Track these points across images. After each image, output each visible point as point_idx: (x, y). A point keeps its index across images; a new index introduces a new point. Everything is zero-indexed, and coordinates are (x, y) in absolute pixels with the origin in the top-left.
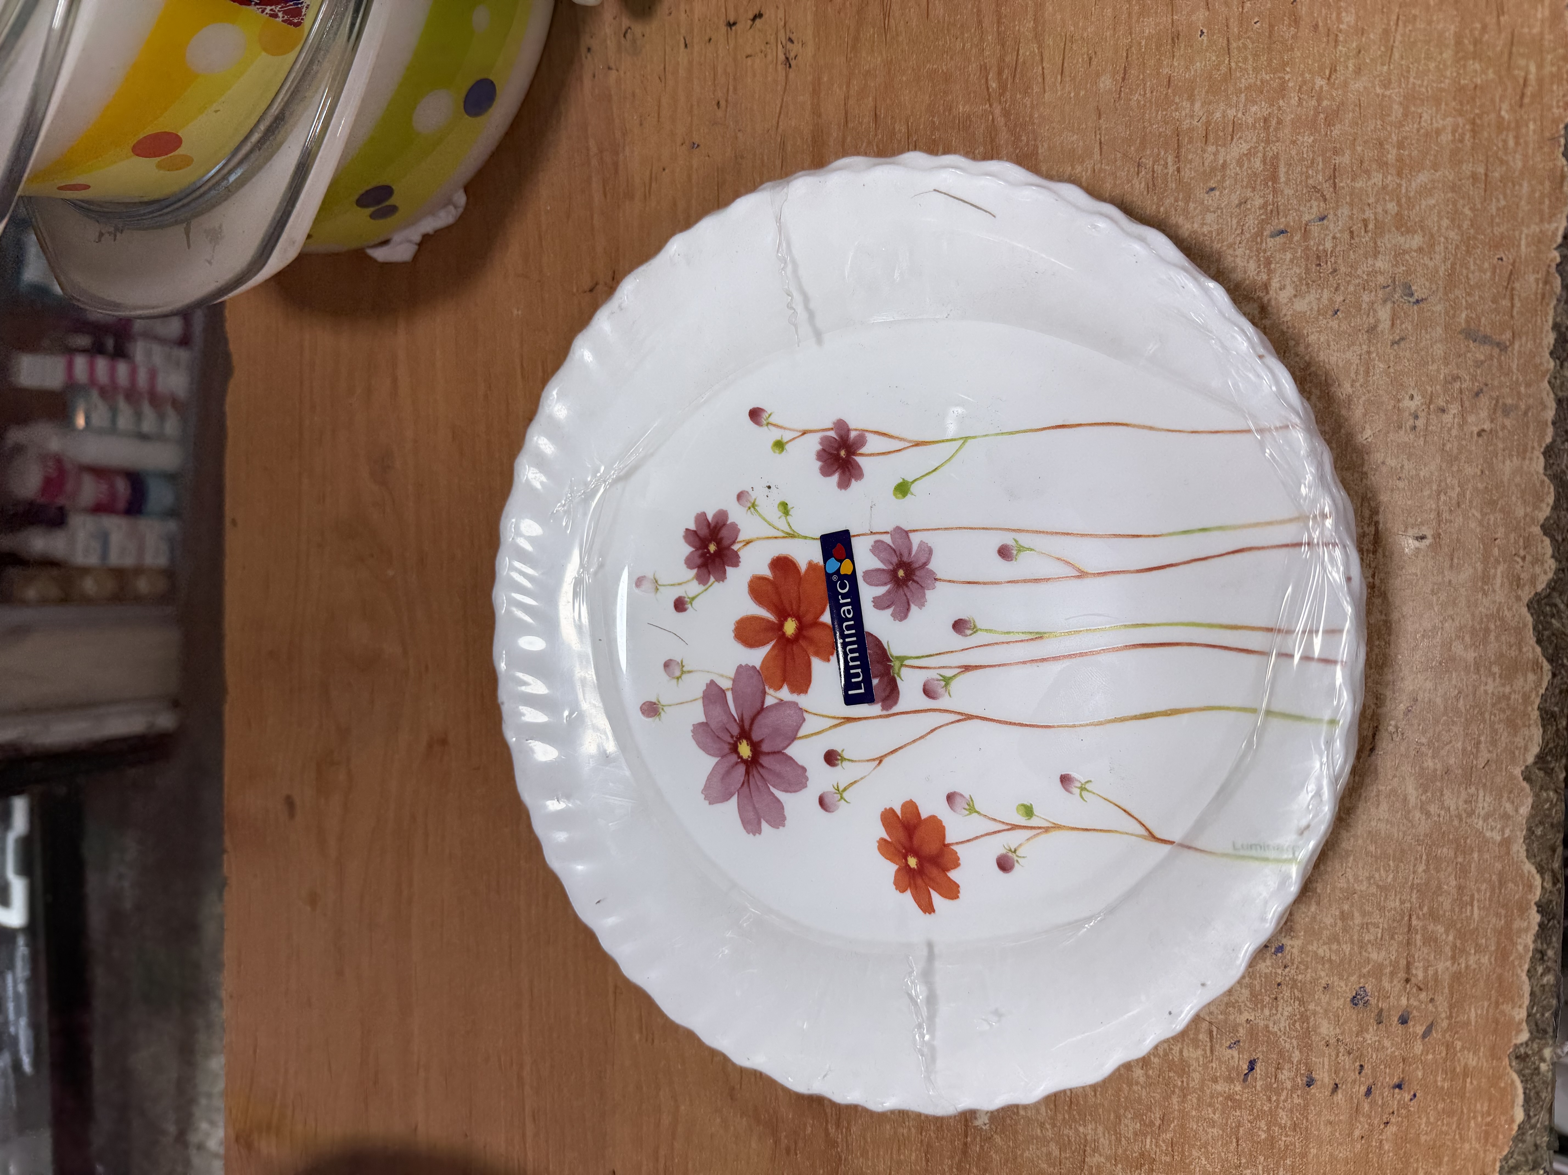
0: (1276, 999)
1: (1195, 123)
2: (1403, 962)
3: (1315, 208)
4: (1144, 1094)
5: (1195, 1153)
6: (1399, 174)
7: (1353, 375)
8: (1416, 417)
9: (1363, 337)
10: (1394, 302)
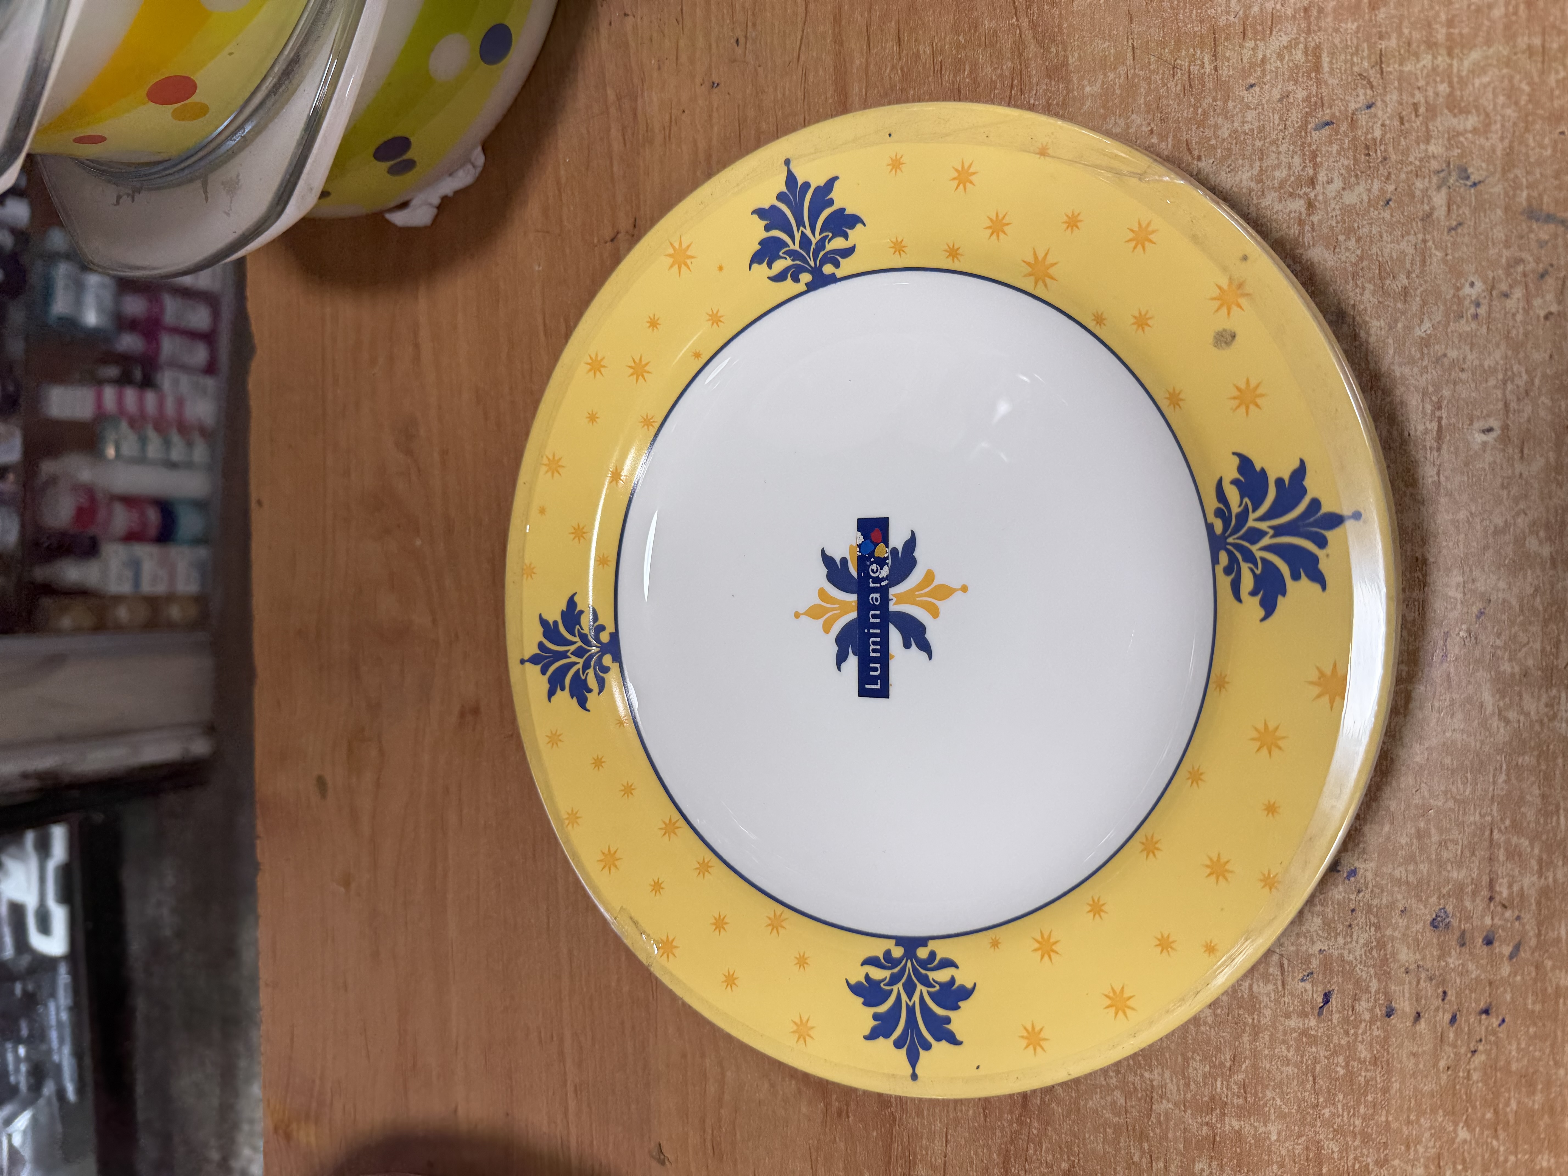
0: (1350, 926)
1: (1232, 18)
2: (1485, 879)
3: (1363, 96)
4: (1213, 1033)
5: (1269, 1094)
6: (1450, 54)
7: (1408, 266)
8: (1478, 305)
9: (1418, 225)
10: (1449, 187)
